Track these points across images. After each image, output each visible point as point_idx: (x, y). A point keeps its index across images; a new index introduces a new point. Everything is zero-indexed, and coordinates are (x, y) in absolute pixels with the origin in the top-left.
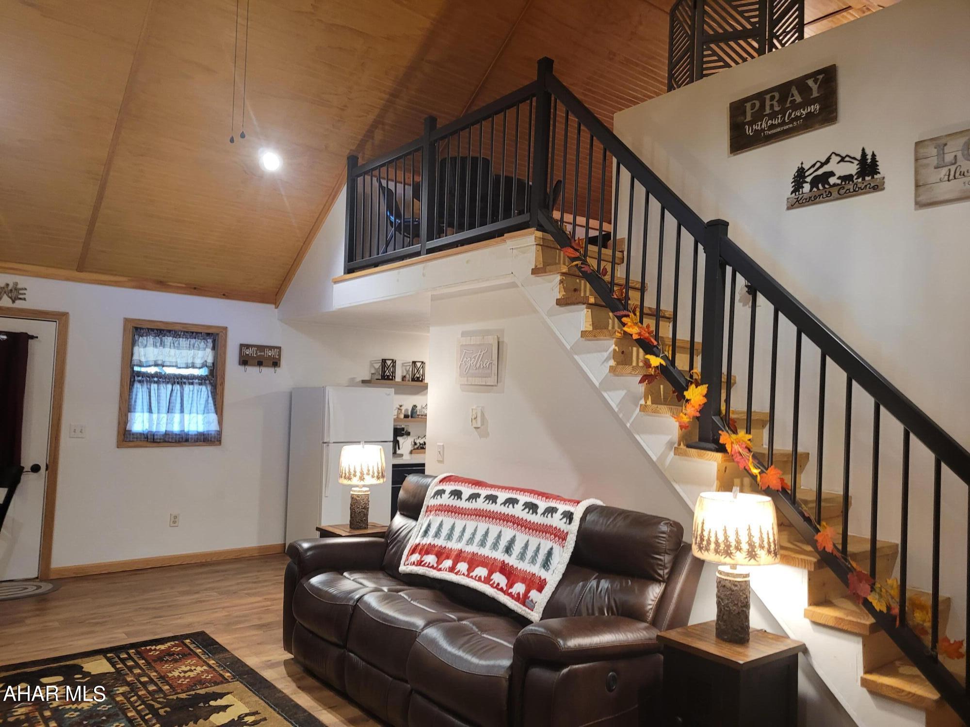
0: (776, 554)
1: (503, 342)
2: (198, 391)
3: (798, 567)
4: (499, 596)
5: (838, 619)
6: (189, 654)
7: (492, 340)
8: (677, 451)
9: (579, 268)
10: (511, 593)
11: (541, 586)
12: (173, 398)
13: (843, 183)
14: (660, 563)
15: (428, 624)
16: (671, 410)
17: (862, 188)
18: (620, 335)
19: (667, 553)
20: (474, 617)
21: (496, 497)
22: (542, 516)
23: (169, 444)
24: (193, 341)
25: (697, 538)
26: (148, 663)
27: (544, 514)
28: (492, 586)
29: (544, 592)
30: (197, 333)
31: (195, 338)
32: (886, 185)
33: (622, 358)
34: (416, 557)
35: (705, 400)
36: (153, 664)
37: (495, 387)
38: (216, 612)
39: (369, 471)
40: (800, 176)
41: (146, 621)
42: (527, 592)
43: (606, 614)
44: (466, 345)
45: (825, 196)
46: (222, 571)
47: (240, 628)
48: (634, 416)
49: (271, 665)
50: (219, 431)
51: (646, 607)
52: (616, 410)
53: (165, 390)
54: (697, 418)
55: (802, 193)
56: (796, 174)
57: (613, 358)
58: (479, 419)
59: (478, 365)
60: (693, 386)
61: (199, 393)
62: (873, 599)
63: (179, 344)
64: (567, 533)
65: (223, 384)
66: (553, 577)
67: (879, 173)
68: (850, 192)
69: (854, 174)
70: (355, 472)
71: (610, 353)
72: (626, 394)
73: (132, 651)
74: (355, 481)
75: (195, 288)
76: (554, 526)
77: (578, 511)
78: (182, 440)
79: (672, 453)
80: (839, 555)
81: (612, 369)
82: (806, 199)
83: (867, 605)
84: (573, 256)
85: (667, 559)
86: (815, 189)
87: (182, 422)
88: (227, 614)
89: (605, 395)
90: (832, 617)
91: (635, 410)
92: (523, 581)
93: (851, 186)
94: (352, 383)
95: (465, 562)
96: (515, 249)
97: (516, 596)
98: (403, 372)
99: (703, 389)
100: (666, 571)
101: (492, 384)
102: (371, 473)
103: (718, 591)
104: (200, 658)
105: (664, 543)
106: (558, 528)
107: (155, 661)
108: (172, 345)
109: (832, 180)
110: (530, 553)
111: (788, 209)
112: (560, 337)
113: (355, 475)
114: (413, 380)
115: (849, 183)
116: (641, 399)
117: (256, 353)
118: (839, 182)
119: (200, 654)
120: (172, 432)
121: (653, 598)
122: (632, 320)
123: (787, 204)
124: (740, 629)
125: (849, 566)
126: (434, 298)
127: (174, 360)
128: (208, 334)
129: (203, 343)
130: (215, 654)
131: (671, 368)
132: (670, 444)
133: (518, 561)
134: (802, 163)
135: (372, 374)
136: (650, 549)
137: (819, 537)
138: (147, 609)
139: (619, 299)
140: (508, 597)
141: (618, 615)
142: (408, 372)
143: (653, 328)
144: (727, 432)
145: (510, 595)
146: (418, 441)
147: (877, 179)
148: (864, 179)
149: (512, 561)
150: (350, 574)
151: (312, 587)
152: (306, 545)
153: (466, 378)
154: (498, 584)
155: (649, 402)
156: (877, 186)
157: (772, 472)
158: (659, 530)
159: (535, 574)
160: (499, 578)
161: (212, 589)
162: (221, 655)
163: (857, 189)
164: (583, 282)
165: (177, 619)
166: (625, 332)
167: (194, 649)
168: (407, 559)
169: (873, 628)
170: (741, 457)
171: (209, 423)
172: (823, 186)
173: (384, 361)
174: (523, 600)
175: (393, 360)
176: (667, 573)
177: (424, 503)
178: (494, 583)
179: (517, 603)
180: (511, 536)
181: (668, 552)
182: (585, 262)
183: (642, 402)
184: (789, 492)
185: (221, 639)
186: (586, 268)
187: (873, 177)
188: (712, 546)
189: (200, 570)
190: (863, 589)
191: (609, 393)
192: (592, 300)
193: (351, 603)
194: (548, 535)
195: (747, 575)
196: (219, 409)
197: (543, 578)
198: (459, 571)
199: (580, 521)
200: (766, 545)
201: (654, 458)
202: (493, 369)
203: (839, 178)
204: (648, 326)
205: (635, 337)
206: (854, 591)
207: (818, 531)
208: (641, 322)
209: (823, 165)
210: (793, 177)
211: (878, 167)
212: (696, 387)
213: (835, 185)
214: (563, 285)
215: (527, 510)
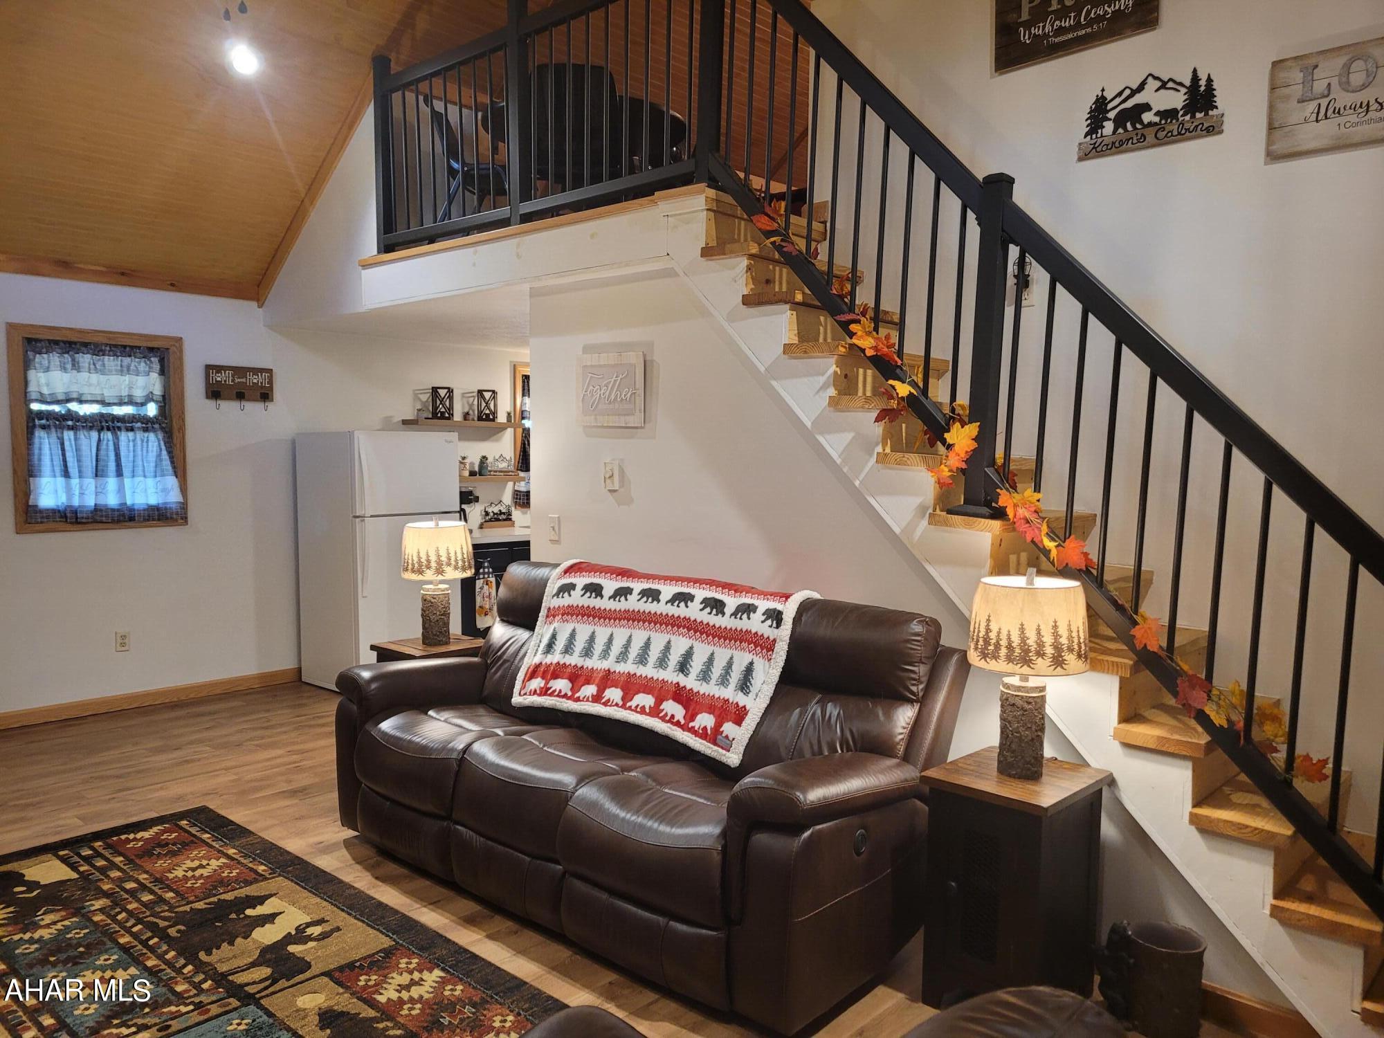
0: (1086, 658)
1: (652, 361)
2: (142, 441)
3: (1108, 673)
4: (675, 733)
5: (1161, 739)
6: (192, 842)
7: (635, 359)
8: (933, 519)
9: (779, 248)
10: (693, 727)
11: (739, 715)
12: (102, 453)
13: (1163, 122)
14: (913, 676)
15: (583, 779)
16: (925, 461)
17: (1191, 130)
18: (844, 350)
19: (923, 663)
20: (646, 766)
21: (658, 592)
22: (733, 617)
23: (101, 526)
24: (127, 360)
25: (978, 641)
26: (129, 861)
27: (734, 614)
28: (663, 719)
29: (744, 724)
30: (132, 347)
31: (130, 356)
32: (1225, 127)
33: (846, 385)
34: (537, 683)
35: (975, 445)
36: (137, 861)
37: (639, 430)
38: (217, 775)
39: (449, 559)
40: (1099, 109)
41: (108, 797)
42: (719, 725)
43: (840, 751)
44: (592, 366)
45: (1135, 141)
46: (210, 713)
47: (264, 797)
48: (867, 469)
49: (327, 849)
50: (183, 503)
51: (896, 737)
52: (839, 461)
53: (88, 440)
54: (963, 471)
55: (1102, 136)
56: (1093, 106)
57: (834, 385)
58: (616, 478)
59: (613, 397)
60: (958, 425)
61: (145, 444)
62: (1210, 710)
63: (104, 365)
64: (775, 640)
65: (182, 429)
66: (756, 703)
67: (1216, 107)
68: (1172, 135)
69: (1179, 109)
70: (429, 561)
71: (829, 377)
72: (854, 438)
73: (98, 844)
74: (429, 575)
75: (123, 274)
76: (753, 631)
77: (789, 610)
78: (124, 517)
79: (925, 522)
80: (1163, 654)
81: (833, 402)
82: (1107, 145)
83: (1202, 718)
84: (768, 228)
85: (922, 670)
86: (1120, 130)
87: (121, 490)
88: (235, 777)
89: (821, 439)
90: (1153, 736)
91: (867, 461)
92: (711, 709)
93: (1174, 127)
94: (387, 425)
95: (616, 687)
96: (671, 216)
97: (701, 731)
98: (463, 406)
99: (973, 429)
100: (921, 687)
101: (636, 425)
102: (453, 562)
103: (1003, 712)
104: (211, 847)
105: (919, 650)
106: (760, 634)
107: (140, 857)
108: (92, 366)
109: (1147, 117)
110: (717, 671)
111: (1080, 159)
112: (749, 353)
113: (428, 567)
114: (480, 419)
115: (1171, 122)
116: (877, 444)
117: (233, 381)
118: (1157, 119)
119: (209, 841)
120: (106, 505)
121: (904, 725)
122: (864, 328)
123: (1078, 153)
124: (1033, 761)
125: (1178, 668)
126: (534, 293)
127: (98, 391)
128: (151, 349)
129: (143, 364)
130: (233, 838)
131: (922, 399)
132: (922, 509)
133: (699, 683)
134: (1103, 90)
135: (419, 410)
136: (897, 658)
137: (1136, 632)
138: (102, 778)
139: (839, 296)
140: (690, 734)
141: (856, 751)
142: (471, 406)
143: (895, 339)
144: (1007, 490)
145: (693, 731)
146: (490, 510)
147: (1213, 116)
148: (1193, 116)
149: (690, 682)
150: (438, 712)
151: (385, 734)
152: (366, 675)
153: (593, 417)
154: (673, 716)
155: (888, 450)
156: (1213, 126)
157: (1072, 545)
158: (913, 631)
159: (728, 700)
160: (673, 708)
161: (201, 741)
162: (244, 840)
163: (1183, 132)
164: (777, 268)
165: (158, 790)
166: (852, 346)
167: (198, 834)
168: (523, 687)
169: (1209, 748)
170: (1028, 525)
171: (165, 491)
172: (1133, 126)
173: (435, 390)
174: (713, 736)
175: (449, 388)
176: (922, 690)
177: (543, 605)
178: (666, 715)
179: (704, 742)
180: (687, 647)
181: (923, 660)
182: (786, 238)
183: (879, 449)
184: (1095, 572)
185: (238, 816)
186: (788, 248)
187: (1206, 114)
188: (1003, 651)
189: (173, 714)
190: (1197, 698)
191: (828, 437)
192: (799, 297)
193: (454, 756)
194: (744, 645)
195: (1043, 689)
196: (179, 469)
197: (741, 705)
198: (609, 700)
199: (793, 624)
200: (1076, 647)
201: (897, 530)
202: (637, 401)
203: (1158, 113)
204: (888, 337)
205: (870, 353)
206: (1185, 701)
207: (1135, 623)
208: (876, 329)
209: (1134, 92)
210: (1089, 110)
211: (1215, 99)
212: (962, 427)
213: (1150, 124)
214: (751, 274)
215: (708, 610)
